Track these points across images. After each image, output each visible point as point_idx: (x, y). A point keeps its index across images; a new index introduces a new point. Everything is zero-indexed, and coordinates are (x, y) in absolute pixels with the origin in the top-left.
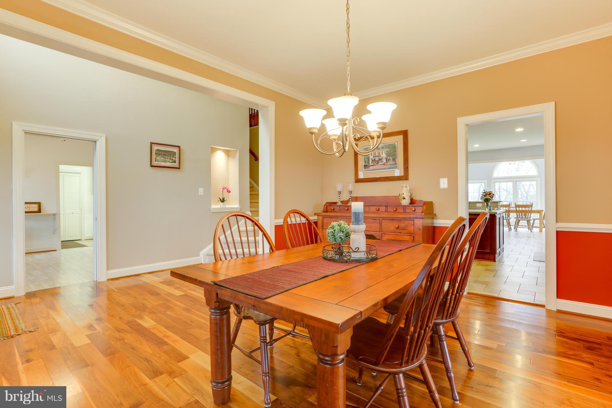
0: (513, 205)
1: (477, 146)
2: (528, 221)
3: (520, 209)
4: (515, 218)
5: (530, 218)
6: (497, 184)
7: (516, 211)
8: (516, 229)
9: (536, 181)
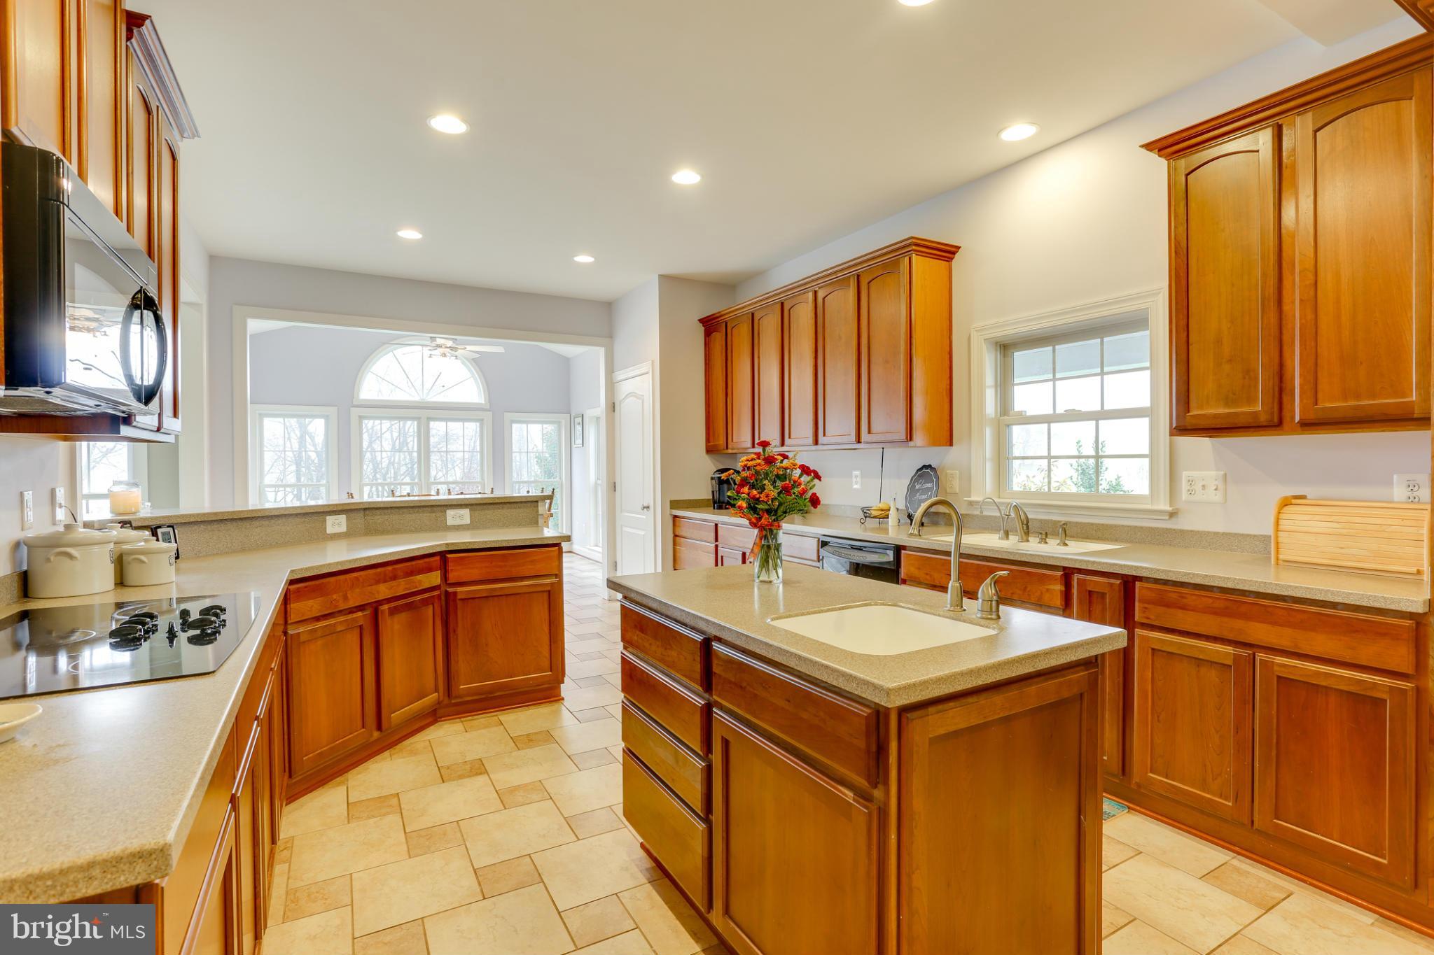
6: (369, 426)
9: (481, 421)
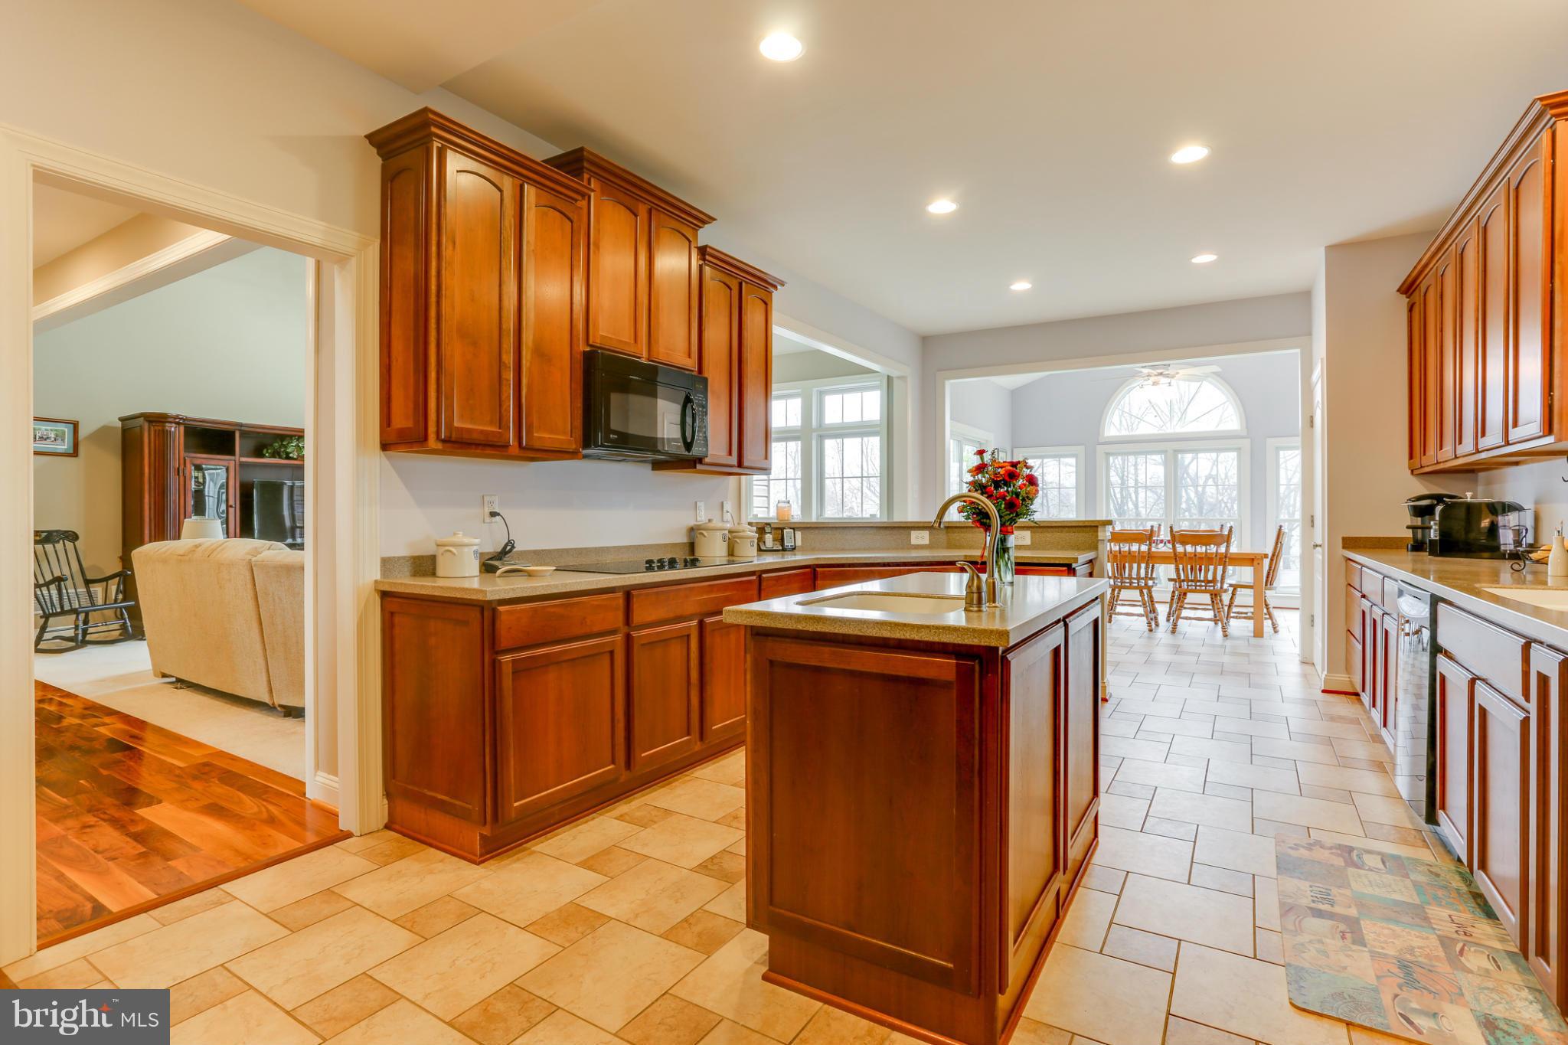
0: (1165, 535)
1: (1021, 286)
2: (1215, 596)
3: (1189, 549)
4: (1170, 580)
5: (1222, 583)
6: (1116, 462)
7: (1175, 558)
8: (1175, 626)
9: (1238, 450)
